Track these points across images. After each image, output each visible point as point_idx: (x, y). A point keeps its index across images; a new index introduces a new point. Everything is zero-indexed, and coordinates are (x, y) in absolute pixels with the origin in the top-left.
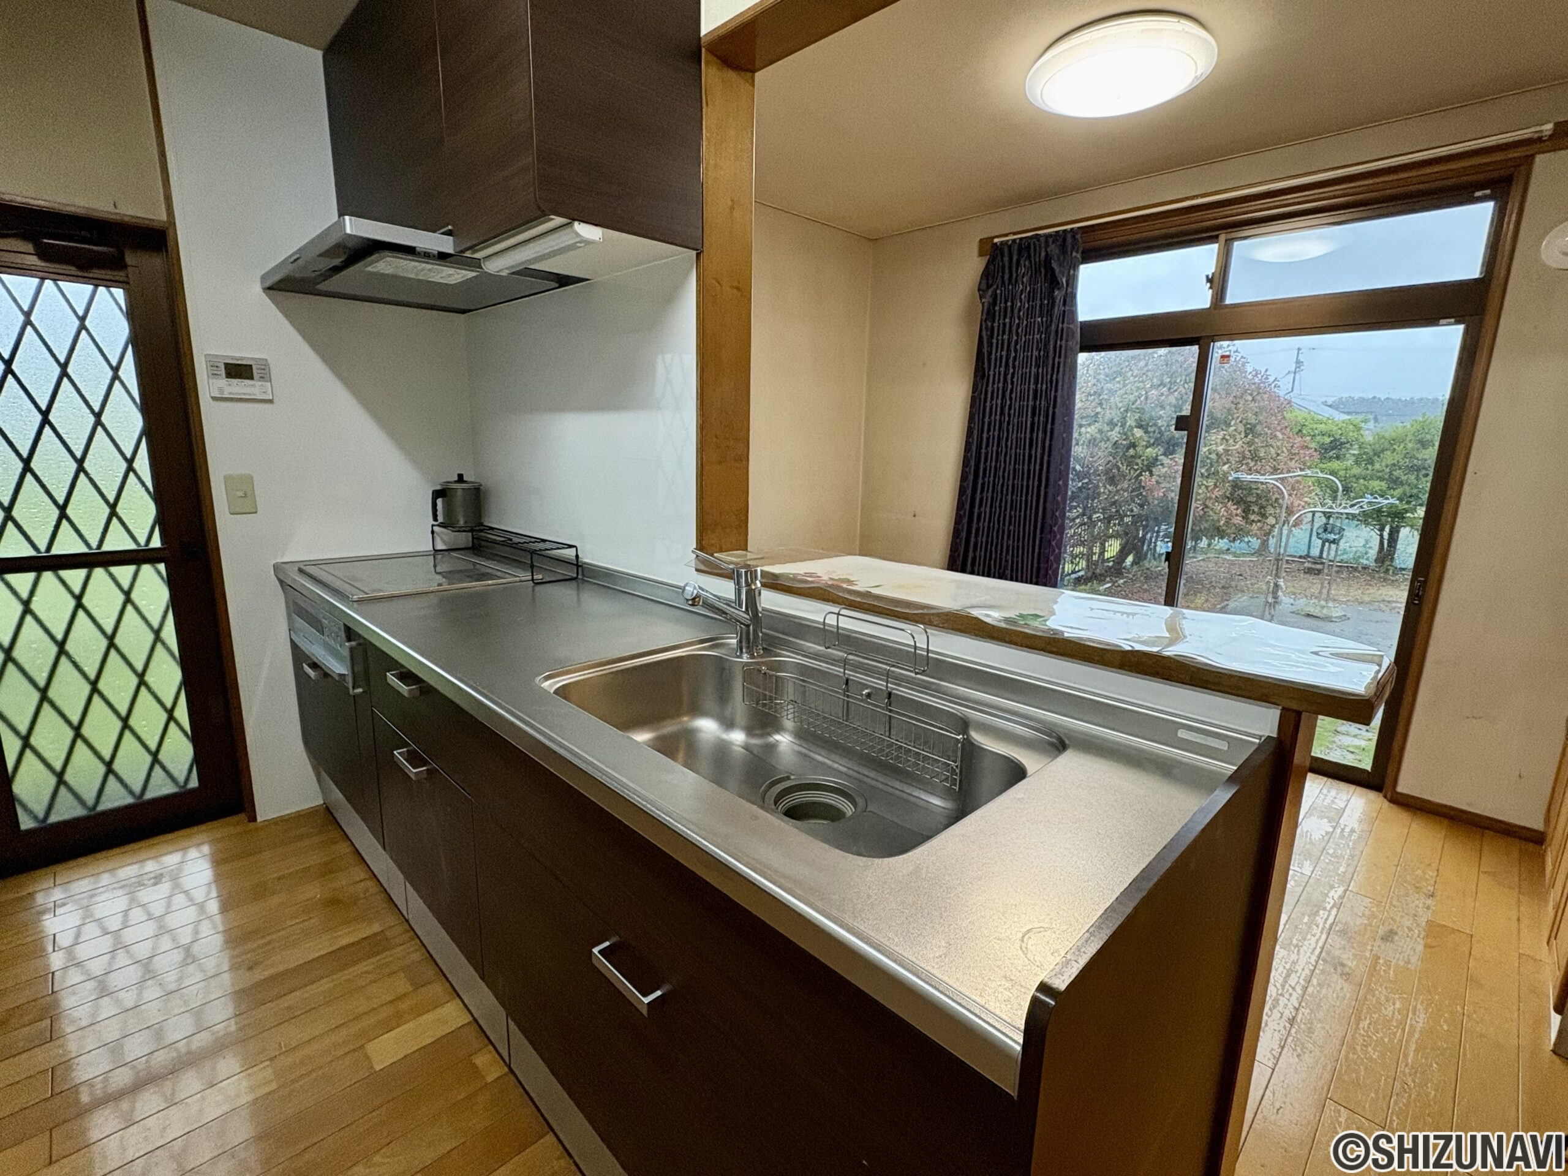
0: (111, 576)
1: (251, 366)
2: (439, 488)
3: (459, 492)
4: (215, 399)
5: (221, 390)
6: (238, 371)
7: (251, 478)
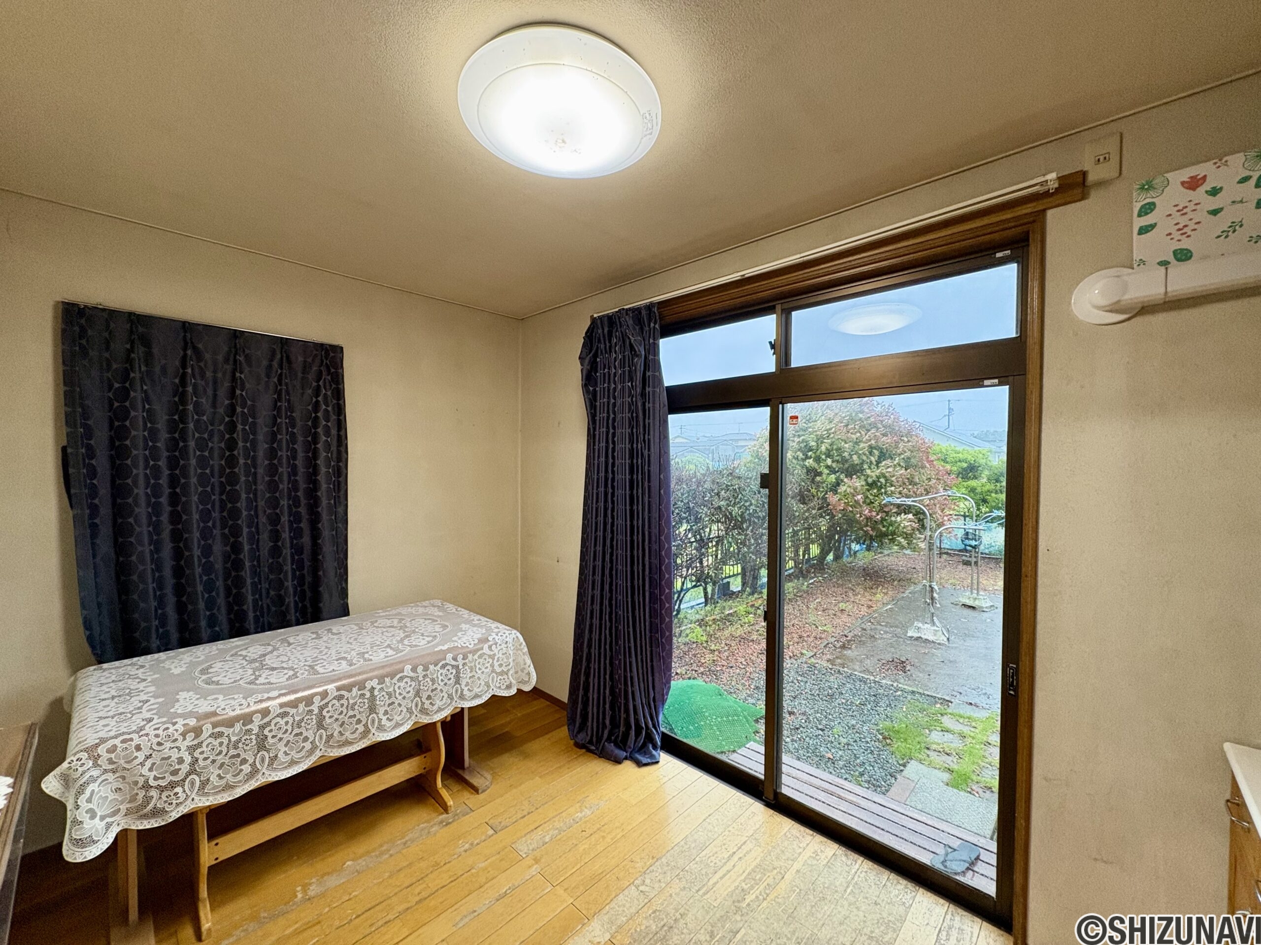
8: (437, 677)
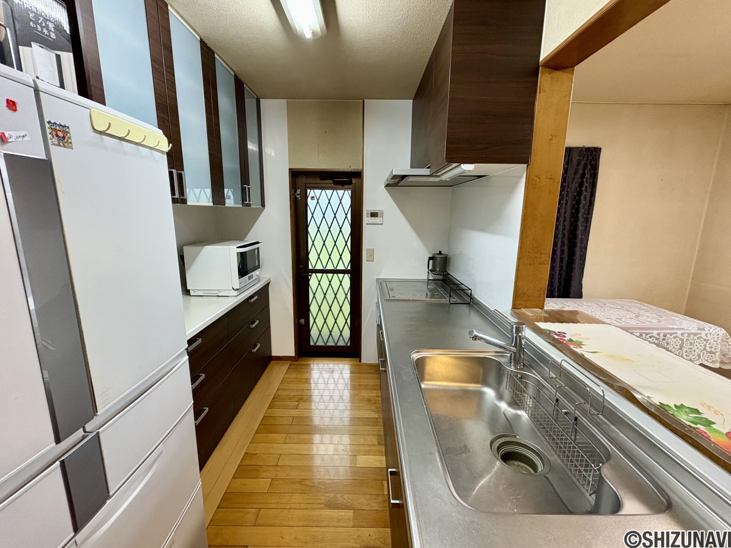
0: (338, 277)
1: (377, 213)
2: (431, 256)
3: (438, 259)
4: (367, 224)
5: (369, 221)
6: (374, 215)
7: (373, 249)
8: (670, 342)
